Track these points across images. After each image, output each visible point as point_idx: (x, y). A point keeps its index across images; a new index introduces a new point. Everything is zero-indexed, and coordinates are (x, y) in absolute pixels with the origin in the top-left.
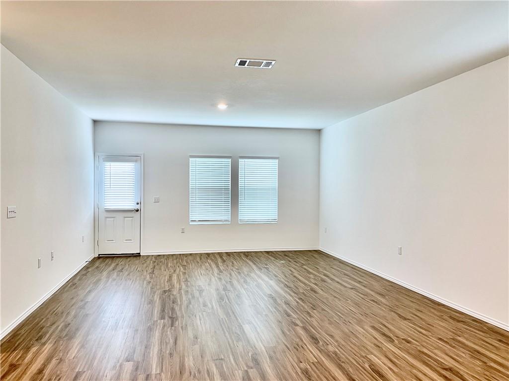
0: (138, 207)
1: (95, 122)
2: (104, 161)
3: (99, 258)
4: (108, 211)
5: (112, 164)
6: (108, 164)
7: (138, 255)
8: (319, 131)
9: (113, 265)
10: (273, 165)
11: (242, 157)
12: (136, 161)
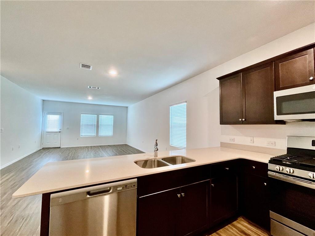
0: (60, 131)
1: (44, 100)
2: (47, 114)
3: (43, 149)
4: (47, 132)
6: (48, 116)
7: (59, 148)
8: (127, 107)
10: (111, 117)
11: (100, 114)
12: (60, 115)
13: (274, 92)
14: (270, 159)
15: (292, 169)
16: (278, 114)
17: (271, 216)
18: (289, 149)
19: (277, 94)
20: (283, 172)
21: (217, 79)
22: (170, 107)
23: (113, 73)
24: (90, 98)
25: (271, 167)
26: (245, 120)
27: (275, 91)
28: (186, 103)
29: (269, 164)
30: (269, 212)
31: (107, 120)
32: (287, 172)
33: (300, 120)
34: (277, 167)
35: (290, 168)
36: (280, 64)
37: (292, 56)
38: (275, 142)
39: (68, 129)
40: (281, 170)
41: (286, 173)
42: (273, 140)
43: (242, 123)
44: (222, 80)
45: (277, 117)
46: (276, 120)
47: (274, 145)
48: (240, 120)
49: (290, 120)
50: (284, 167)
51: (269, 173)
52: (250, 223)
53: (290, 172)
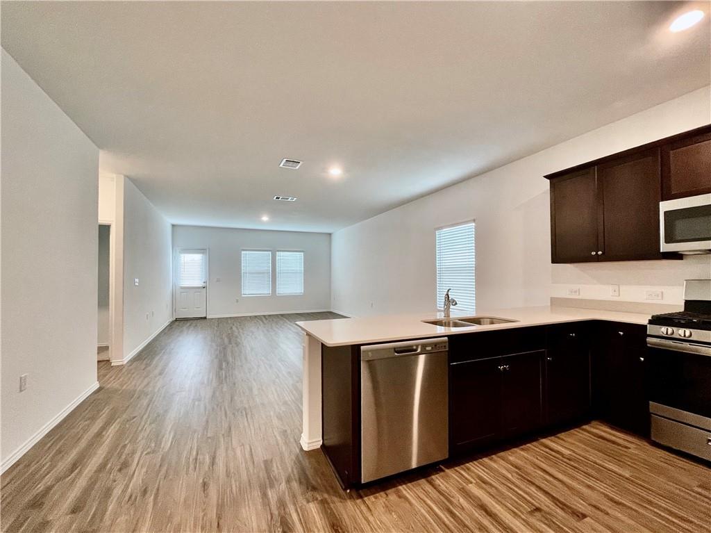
0: (204, 285)
1: (173, 226)
2: (180, 253)
3: (176, 320)
4: (182, 288)
5: (186, 255)
6: (182, 255)
7: (205, 318)
8: (330, 234)
9: (188, 324)
10: (300, 256)
11: (278, 251)
12: (203, 253)
13: (660, 203)
14: (650, 318)
15: (688, 332)
16: (667, 241)
17: (651, 411)
18: (687, 303)
19: (665, 206)
20: (674, 336)
21: (546, 177)
22: (437, 233)
23: (335, 172)
24: (265, 218)
25: (652, 329)
26: (603, 253)
27: (663, 200)
28: (474, 224)
29: (648, 325)
30: (648, 404)
31: (291, 262)
32: (680, 335)
33: (706, 250)
34: (663, 330)
35: (684, 329)
36: (671, 152)
37: (694, 139)
38: (662, 293)
39: (218, 280)
40: (669, 333)
41: (678, 337)
42: (658, 289)
43: (597, 259)
44: (555, 180)
45: (664, 247)
46: (663, 253)
47: (660, 298)
48: (594, 253)
49: (690, 251)
50: (675, 329)
51: (649, 339)
52: (612, 428)
53: (685, 336)
